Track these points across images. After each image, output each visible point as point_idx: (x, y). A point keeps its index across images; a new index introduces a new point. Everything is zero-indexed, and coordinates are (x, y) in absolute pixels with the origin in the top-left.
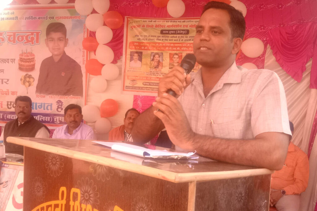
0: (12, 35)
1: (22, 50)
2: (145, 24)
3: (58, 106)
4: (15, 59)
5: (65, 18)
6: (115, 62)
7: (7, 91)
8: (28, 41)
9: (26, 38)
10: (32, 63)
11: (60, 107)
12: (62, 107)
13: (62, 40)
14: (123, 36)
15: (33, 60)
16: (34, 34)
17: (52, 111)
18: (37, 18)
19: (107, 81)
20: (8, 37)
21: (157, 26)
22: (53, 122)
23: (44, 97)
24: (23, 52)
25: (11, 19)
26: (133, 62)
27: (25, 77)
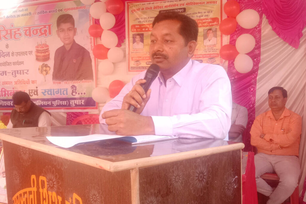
0: (27, 30)
1: (38, 43)
2: (144, 7)
3: (73, 91)
4: (32, 51)
5: (72, 9)
6: (119, 45)
7: (28, 80)
8: (42, 34)
9: (40, 31)
10: (47, 53)
11: (74, 91)
12: (76, 91)
13: (71, 30)
14: (124, 20)
15: (48, 51)
16: (47, 26)
17: (67, 95)
18: (48, 12)
19: (113, 63)
20: (25, 31)
21: (155, 8)
22: (69, 105)
23: (60, 83)
24: (39, 44)
25: (25, 15)
26: (135, 43)
27: (42, 67)
